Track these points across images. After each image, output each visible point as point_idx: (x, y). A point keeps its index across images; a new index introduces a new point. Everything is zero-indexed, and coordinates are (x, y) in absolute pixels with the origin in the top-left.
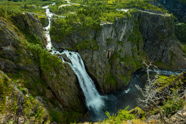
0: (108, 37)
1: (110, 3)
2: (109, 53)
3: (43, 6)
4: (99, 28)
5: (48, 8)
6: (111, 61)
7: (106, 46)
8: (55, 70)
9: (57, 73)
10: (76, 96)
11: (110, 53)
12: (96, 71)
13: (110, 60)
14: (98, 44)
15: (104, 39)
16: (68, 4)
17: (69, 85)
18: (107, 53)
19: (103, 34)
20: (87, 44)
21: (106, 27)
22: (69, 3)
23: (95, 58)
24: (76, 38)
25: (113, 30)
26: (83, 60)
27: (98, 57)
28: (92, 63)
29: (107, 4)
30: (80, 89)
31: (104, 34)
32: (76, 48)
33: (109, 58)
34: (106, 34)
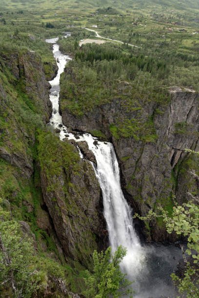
0: (179, 120)
1: (187, 46)
2: (175, 153)
3: (48, 37)
4: (166, 100)
5: (57, 43)
6: (177, 172)
7: (173, 137)
8: (65, 172)
9: (66, 178)
10: (93, 234)
11: (179, 153)
12: (141, 188)
13: (174, 169)
14: (158, 131)
15: (171, 122)
16: (98, 38)
17: (85, 208)
18: (171, 152)
19: (173, 111)
20: (134, 127)
21: (182, 97)
22: (98, 36)
23: (145, 160)
24: (112, 112)
25: (194, 105)
26: (118, 160)
27: (152, 157)
28: (138, 168)
29: (181, 46)
30: (104, 223)
31: (174, 113)
32: (109, 133)
33: (174, 164)
34: (177, 111)
